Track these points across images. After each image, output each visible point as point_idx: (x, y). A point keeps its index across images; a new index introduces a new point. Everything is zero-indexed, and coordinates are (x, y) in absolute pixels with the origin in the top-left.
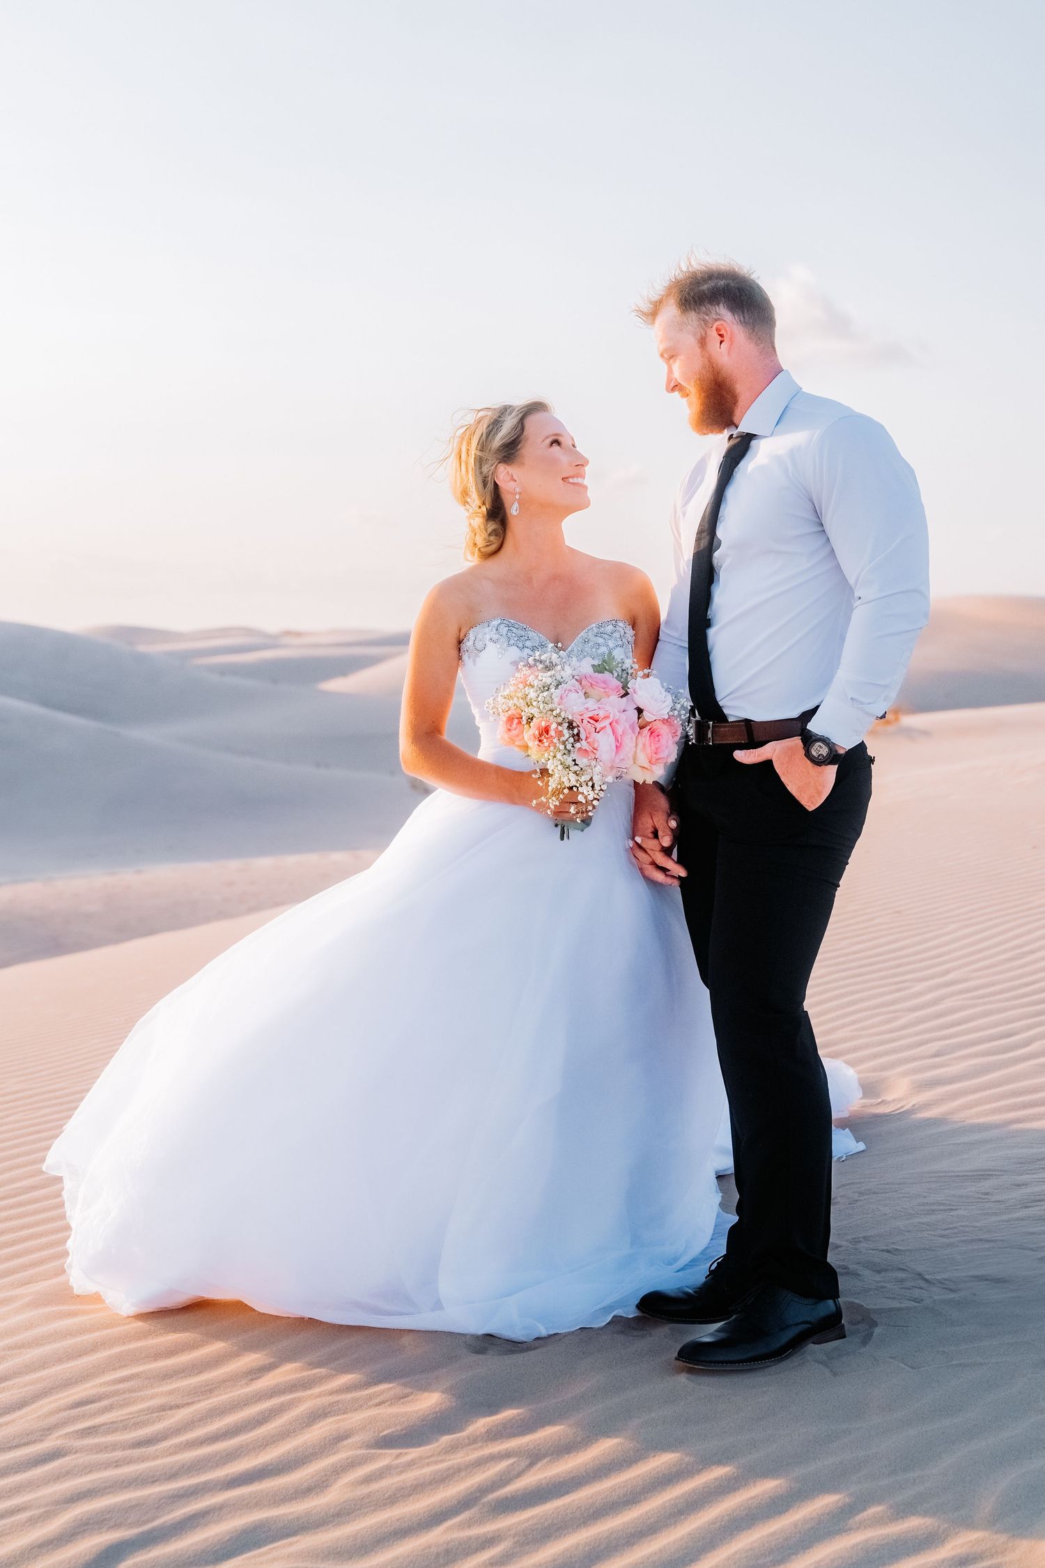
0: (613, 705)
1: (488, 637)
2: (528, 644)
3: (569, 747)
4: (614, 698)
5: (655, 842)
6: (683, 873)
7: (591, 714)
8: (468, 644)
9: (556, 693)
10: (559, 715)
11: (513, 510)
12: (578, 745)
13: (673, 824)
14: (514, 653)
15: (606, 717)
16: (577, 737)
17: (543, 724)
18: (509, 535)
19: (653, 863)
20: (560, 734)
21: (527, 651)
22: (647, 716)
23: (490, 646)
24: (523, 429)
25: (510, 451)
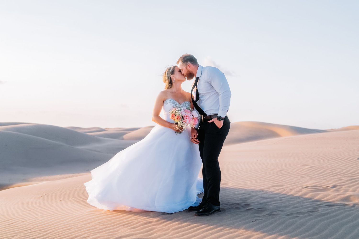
0: (189, 114)
1: (169, 102)
2: (175, 103)
3: (182, 120)
4: (190, 113)
5: (194, 137)
6: (199, 142)
7: (186, 115)
8: (165, 102)
9: (181, 111)
10: (181, 115)
11: (174, 81)
12: (183, 120)
13: (197, 135)
14: (173, 105)
15: (188, 116)
16: (183, 119)
17: (179, 116)
18: (173, 86)
19: (194, 141)
20: (181, 118)
21: (175, 105)
22: (194, 117)
23: (169, 103)
24: (174, 69)
25: (173, 73)
